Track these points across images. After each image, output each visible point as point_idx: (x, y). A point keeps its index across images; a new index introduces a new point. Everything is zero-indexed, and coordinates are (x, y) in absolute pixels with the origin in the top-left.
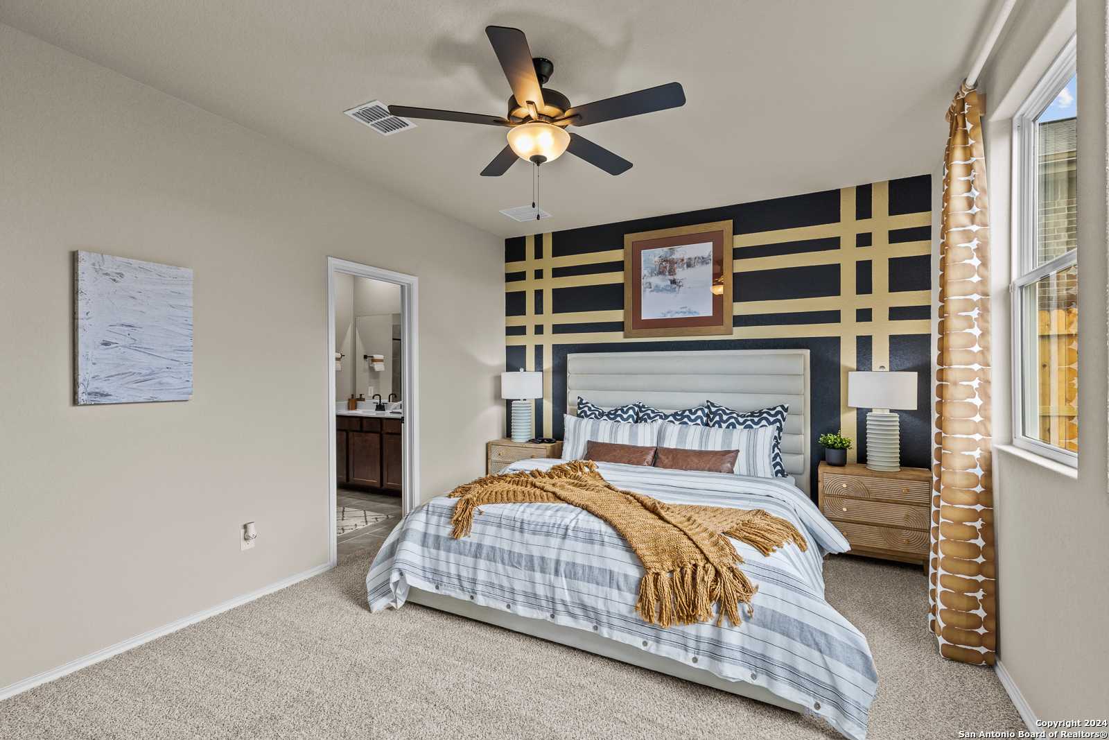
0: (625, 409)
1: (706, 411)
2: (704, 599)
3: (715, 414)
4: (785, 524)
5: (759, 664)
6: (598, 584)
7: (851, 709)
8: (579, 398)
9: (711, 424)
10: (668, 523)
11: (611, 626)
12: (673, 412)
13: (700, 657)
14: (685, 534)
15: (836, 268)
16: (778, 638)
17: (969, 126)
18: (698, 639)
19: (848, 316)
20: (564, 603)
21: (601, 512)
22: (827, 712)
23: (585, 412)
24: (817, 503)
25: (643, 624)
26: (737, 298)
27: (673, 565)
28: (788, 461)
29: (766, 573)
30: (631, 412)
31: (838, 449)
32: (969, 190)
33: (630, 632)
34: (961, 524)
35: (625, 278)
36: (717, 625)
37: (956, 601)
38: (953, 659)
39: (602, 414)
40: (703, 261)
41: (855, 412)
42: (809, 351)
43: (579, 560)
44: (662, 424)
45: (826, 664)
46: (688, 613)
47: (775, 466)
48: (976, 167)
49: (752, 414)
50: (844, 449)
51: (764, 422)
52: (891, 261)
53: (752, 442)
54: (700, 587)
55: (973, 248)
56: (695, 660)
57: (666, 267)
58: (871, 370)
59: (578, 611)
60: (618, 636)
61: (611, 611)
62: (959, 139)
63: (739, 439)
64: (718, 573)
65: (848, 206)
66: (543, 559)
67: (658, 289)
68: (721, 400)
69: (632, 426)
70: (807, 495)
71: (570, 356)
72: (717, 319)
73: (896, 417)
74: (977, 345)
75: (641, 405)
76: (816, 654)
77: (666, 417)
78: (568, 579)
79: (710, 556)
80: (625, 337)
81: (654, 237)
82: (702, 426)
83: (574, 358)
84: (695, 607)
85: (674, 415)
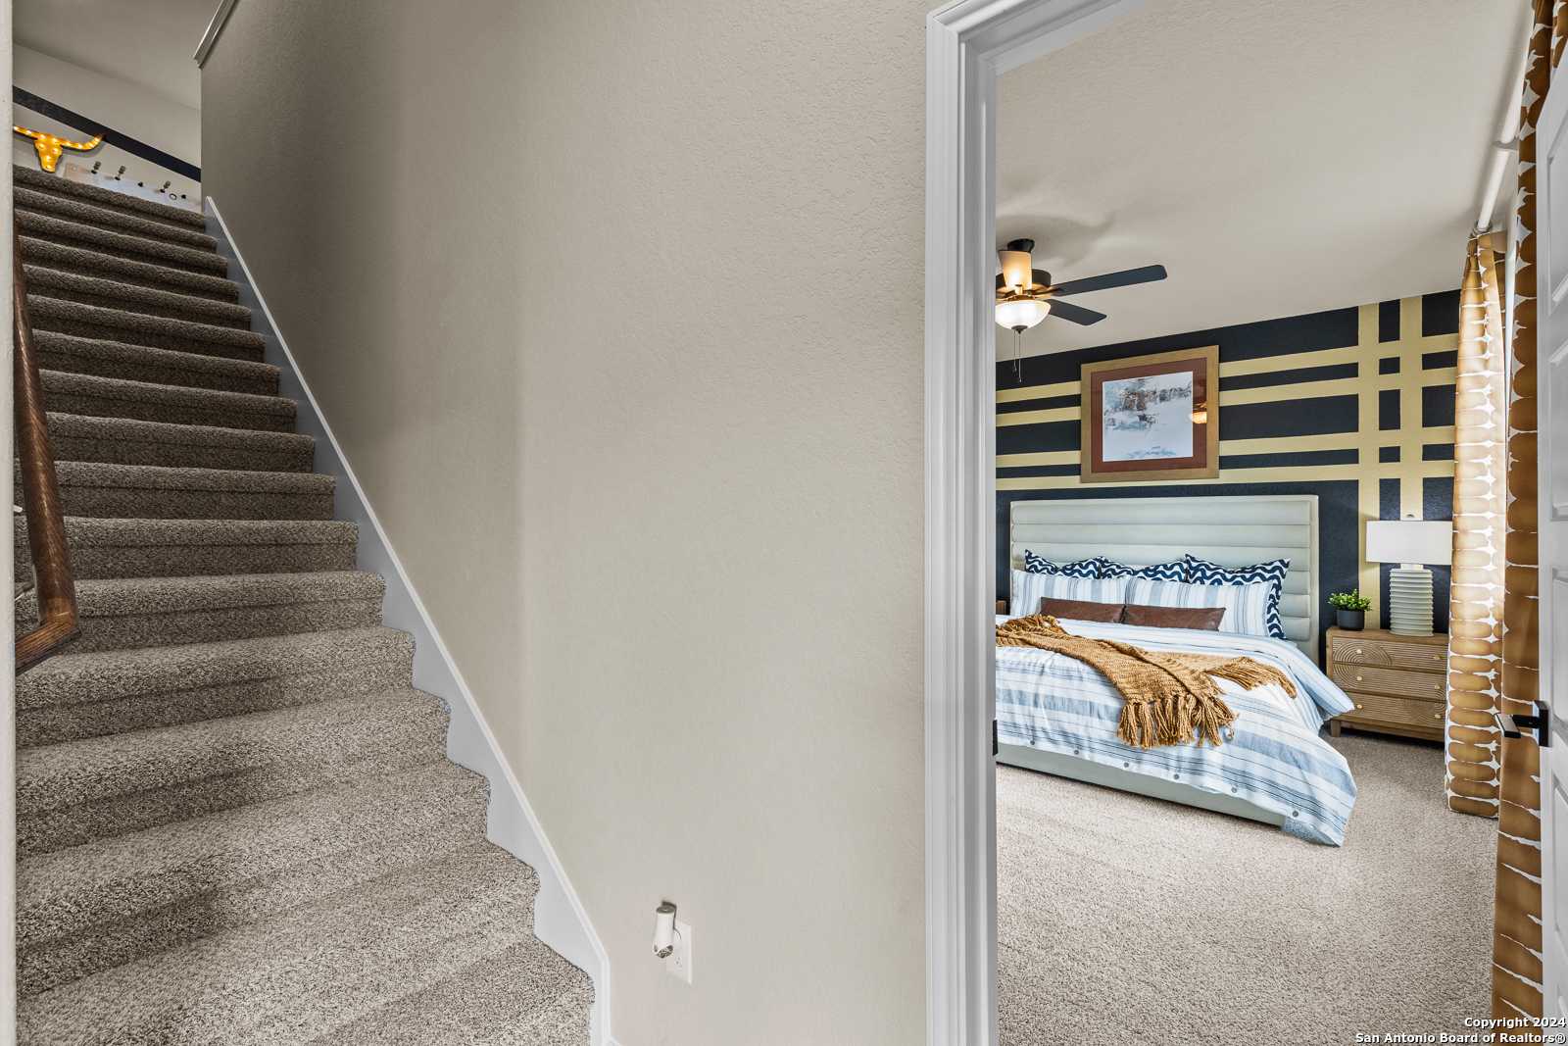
0: (1084, 564)
1: (1185, 566)
2: (1186, 723)
3: (1196, 569)
4: (1269, 669)
5: (1239, 779)
6: (1078, 713)
7: (1327, 814)
8: (1026, 551)
9: (1191, 581)
10: (1147, 662)
11: (1092, 749)
12: (1144, 567)
13: (1181, 775)
14: (1165, 670)
15: (1352, 401)
16: (1257, 757)
17: (1482, 269)
18: (1179, 759)
19: (1369, 455)
20: (1044, 731)
21: (1077, 653)
22: (1305, 819)
23: (1036, 567)
24: (1324, 672)
25: (1124, 748)
26: (1224, 435)
27: (1154, 697)
28: (1288, 624)
29: (1248, 704)
30: (1091, 567)
31: (1353, 610)
32: (1483, 334)
33: (1111, 754)
34: (1471, 674)
35: (1082, 415)
36: (1199, 745)
37: (1465, 752)
38: (1462, 812)
39: (1056, 570)
40: (1181, 393)
41: (1378, 569)
42: (1317, 497)
43: (1058, 693)
44: (1130, 582)
45: (1304, 777)
46: (1170, 737)
47: (1271, 628)
48: (1490, 311)
49: (1243, 570)
50: (1360, 611)
51: (1258, 579)
52: (1426, 390)
53: (1241, 601)
54: (1182, 714)
55: (1485, 394)
56: (1177, 777)
57: (1133, 401)
58: (1399, 519)
59: (1059, 738)
60: (1099, 758)
61: (1092, 736)
62: (1471, 281)
63: (1224, 596)
64: (1199, 702)
65: (1369, 326)
66: (1021, 693)
67: (1123, 426)
68: (1203, 554)
69: (1093, 581)
70: (1313, 661)
71: (1013, 504)
72: (1198, 461)
73: (1429, 573)
74: (1490, 493)
75: (1103, 559)
76: (1296, 770)
77: (1135, 573)
78: (1049, 711)
79: (1192, 688)
80: (1082, 482)
81: (1118, 367)
82: (1180, 583)
83: (1017, 507)
84: (1176, 729)
85: (1145, 571)
